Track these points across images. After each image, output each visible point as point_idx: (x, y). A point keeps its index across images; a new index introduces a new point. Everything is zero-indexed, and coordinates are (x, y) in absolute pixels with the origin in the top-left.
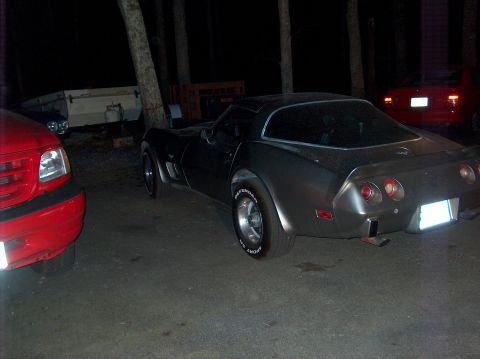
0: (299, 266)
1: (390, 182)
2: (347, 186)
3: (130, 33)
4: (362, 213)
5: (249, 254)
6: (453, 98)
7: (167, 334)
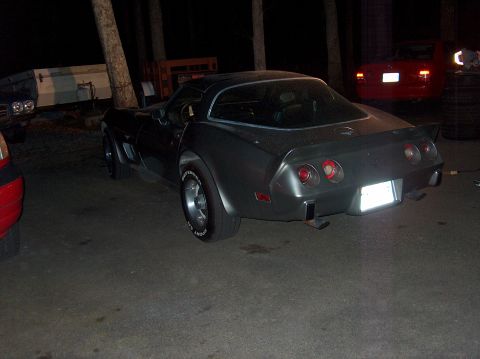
0: (244, 248)
1: (329, 164)
2: (284, 166)
3: (96, 10)
4: (299, 196)
5: (196, 235)
6: (424, 73)
7: (101, 320)
